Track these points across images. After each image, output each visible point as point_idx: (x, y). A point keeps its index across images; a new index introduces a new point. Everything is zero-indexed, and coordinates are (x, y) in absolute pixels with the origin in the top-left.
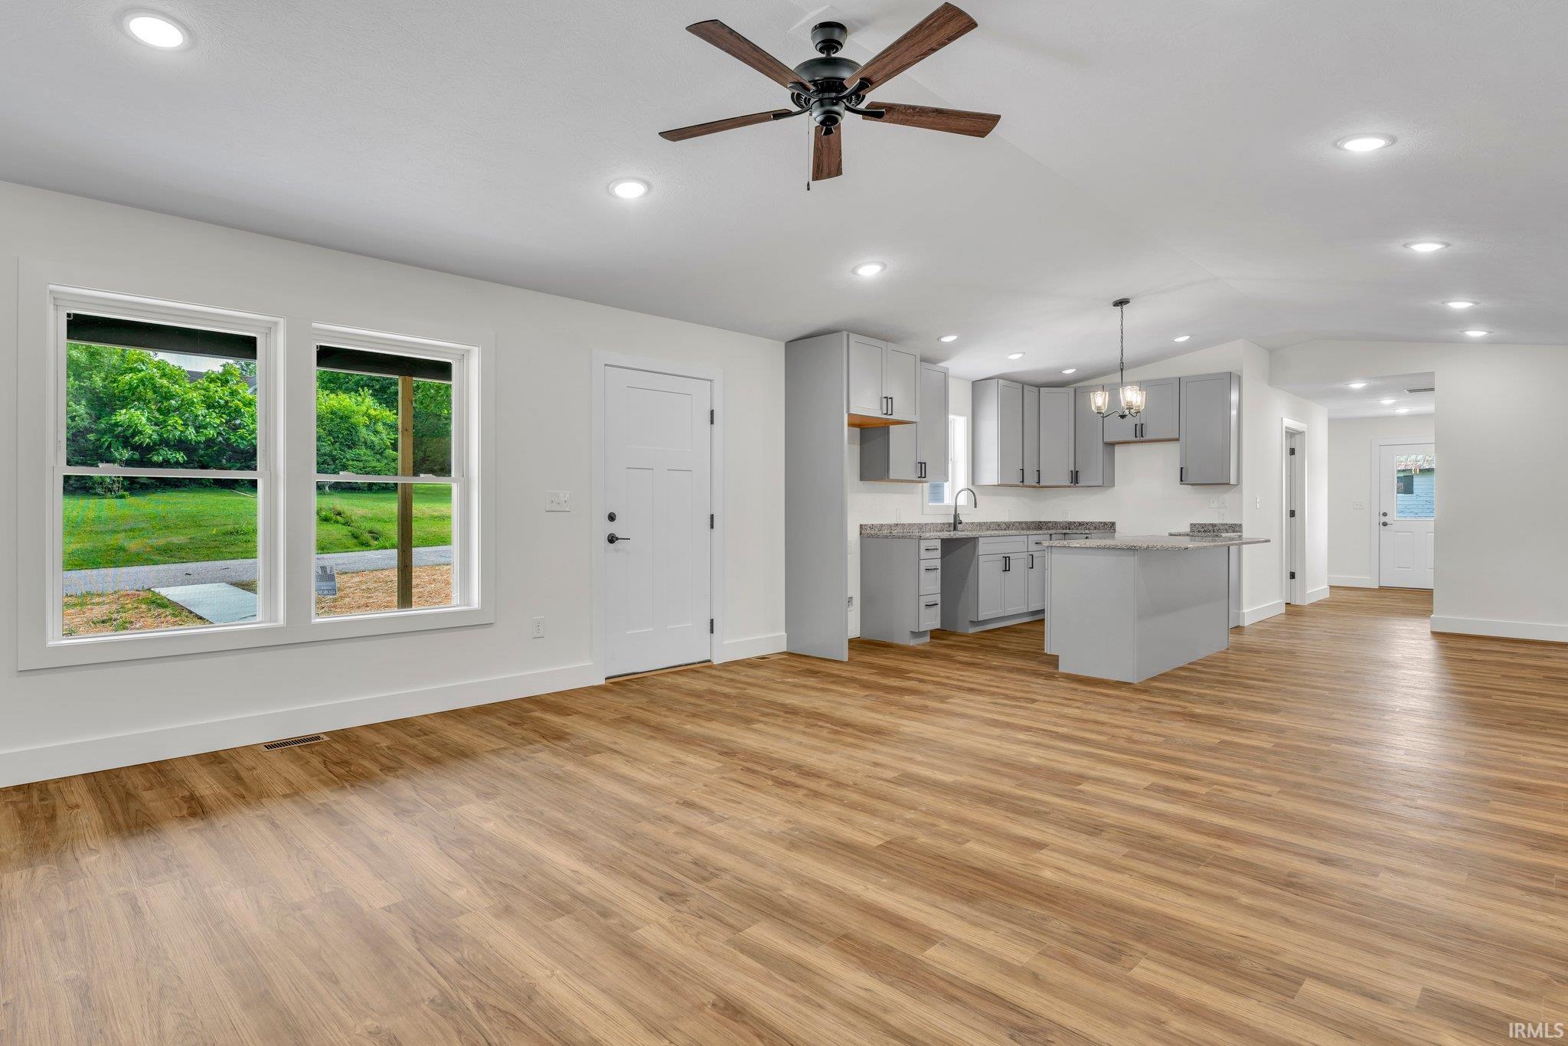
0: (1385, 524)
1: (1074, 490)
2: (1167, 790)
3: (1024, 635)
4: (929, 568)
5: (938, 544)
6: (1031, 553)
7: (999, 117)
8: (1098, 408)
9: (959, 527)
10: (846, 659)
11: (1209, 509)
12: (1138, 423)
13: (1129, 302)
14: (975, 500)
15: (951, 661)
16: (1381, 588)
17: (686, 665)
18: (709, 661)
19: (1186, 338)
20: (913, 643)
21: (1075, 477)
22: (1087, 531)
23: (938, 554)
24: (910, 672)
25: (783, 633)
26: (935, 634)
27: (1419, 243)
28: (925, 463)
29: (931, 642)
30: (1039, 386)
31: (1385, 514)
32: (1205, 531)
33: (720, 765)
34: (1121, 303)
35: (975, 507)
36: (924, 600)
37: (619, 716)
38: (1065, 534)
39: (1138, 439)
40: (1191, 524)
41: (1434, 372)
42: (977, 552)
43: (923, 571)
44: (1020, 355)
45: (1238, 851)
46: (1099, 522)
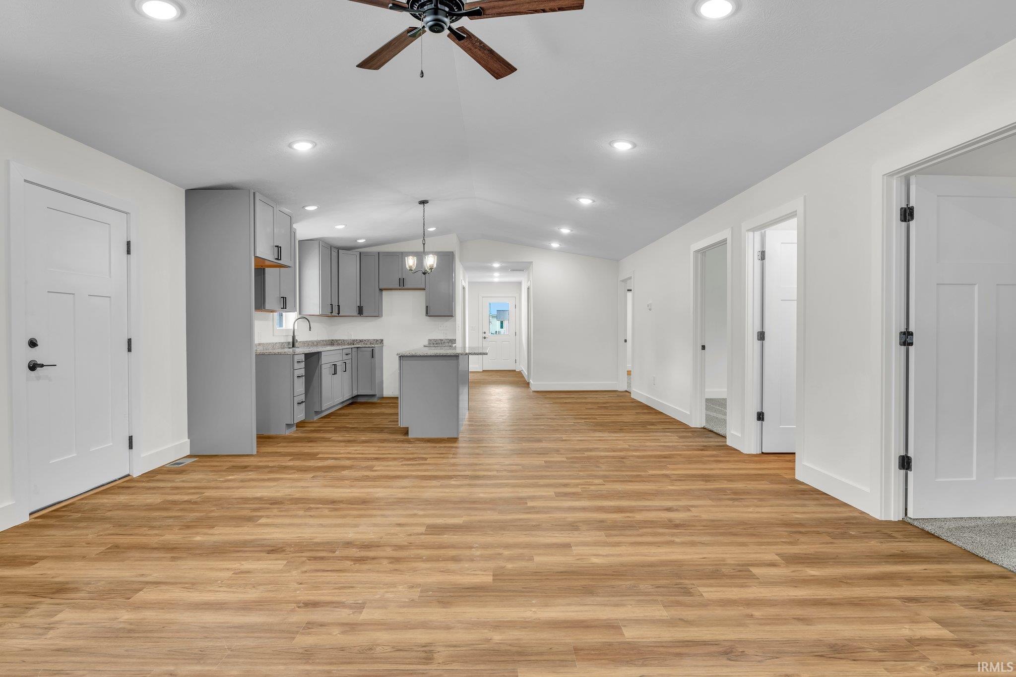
0: (485, 338)
1: (360, 318)
2: (566, 494)
3: (350, 417)
4: (299, 375)
5: (303, 358)
6: (344, 361)
7: (516, 70)
8: (410, 267)
9: (297, 344)
10: (255, 453)
11: (438, 330)
12: (401, 277)
13: (428, 202)
14: (310, 325)
15: (329, 441)
16: (484, 371)
17: (109, 483)
18: (129, 475)
19: (434, 229)
20: (288, 432)
21: (360, 311)
22: (373, 346)
23: (303, 365)
24: (318, 454)
25: (187, 440)
26: (300, 425)
27: (584, 198)
28: (286, 298)
29: (297, 430)
30: (339, 249)
31: (485, 333)
32: (436, 344)
33: (285, 562)
34: (423, 202)
35: (310, 330)
36: (297, 400)
37: (104, 549)
38: (358, 348)
39: (401, 287)
40: (429, 340)
41: (532, 262)
42: (320, 361)
43: (296, 378)
44: (344, 226)
45: (639, 516)
46: (373, 340)
